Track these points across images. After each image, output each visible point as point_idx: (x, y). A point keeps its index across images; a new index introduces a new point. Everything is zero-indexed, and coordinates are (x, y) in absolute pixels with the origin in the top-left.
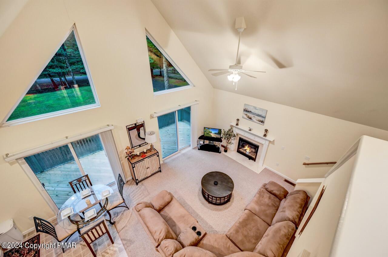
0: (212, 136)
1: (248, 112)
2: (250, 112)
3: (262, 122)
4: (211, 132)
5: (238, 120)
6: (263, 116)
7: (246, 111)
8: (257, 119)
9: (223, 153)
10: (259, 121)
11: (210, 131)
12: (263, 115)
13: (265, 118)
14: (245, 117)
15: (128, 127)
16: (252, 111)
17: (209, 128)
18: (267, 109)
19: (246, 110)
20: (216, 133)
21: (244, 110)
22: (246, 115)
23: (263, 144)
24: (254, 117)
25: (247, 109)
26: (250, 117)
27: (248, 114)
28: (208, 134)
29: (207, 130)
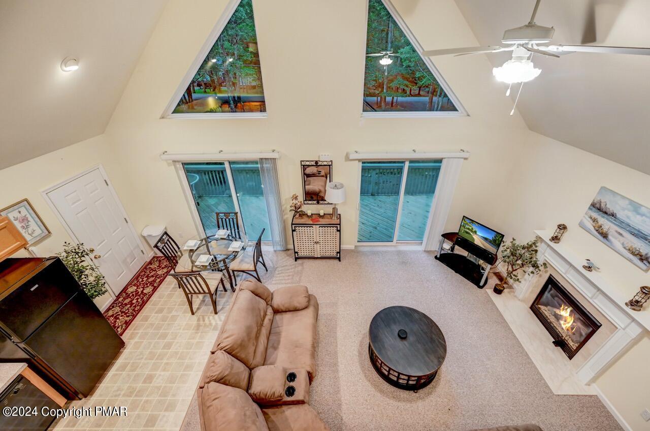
0: (476, 243)
1: (606, 213)
2: (613, 215)
5: (562, 227)
7: (600, 209)
9: (489, 290)
11: (475, 228)
14: (589, 224)
15: (303, 163)
16: (619, 215)
17: (473, 222)
19: (598, 205)
20: (486, 239)
21: (593, 205)
22: (595, 220)
23: (615, 327)
25: (603, 205)
26: (605, 230)
27: (603, 221)
28: (467, 233)
29: (468, 225)
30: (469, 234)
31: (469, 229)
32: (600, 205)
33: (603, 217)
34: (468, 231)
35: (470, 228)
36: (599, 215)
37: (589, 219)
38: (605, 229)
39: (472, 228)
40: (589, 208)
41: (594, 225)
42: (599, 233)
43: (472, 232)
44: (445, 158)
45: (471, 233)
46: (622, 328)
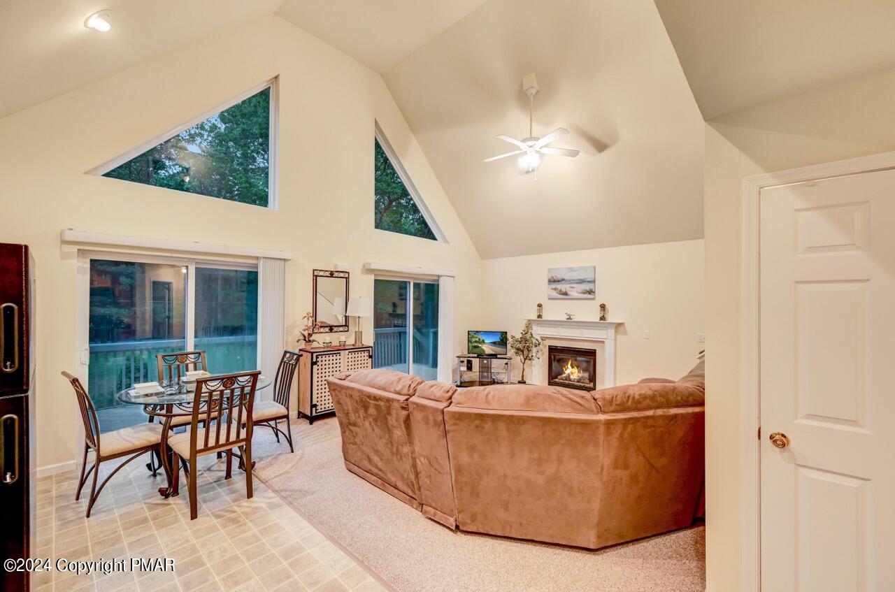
0: (487, 353)
1: (559, 281)
2: (563, 280)
3: (591, 292)
6: (589, 280)
7: (555, 281)
8: (580, 291)
10: (584, 293)
11: (482, 337)
12: (589, 277)
13: (593, 282)
14: (555, 294)
15: (316, 273)
16: (566, 278)
17: (478, 333)
18: (594, 265)
19: (552, 280)
20: (494, 343)
21: (550, 281)
22: (555, 289)
23: (603, 342)
24: (573, 287)
25: (555, 278)
27: (561, 286)
28: (475, 347)
29: (474, 338)
30: (478, 347)
31: (476, 342)
33: (560, 284)
34: (477, 344)
35: (477, 339)
36: (556, 285)
37: (553, 291)
38: (564, 290)
39: (480, 339)
40: (549, 284)
41: (557, 292)
42: (562, 295)
43: (480, 343)
44: (442, 276)
45: (480, 345)
46: (606, 339)
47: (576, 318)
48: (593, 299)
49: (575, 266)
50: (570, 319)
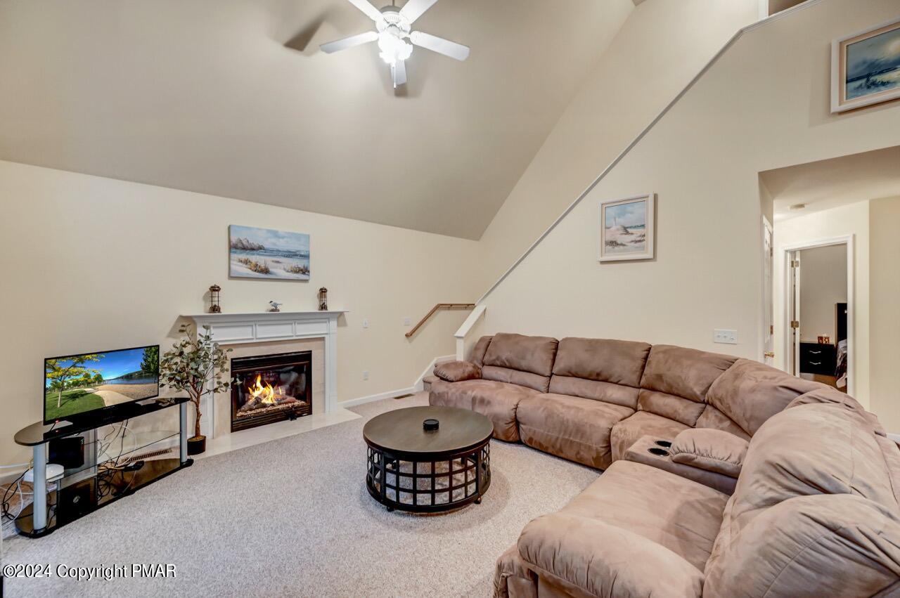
0: (107, 404)
1: (253, 249)
2: (260, 248)
3: (304, 271)
4: (99, 379)
6: (302, 254)
7: (244, 249)
8: (288, 268)
10: (295, 273)
11: (92, 371)
12: (303, 251)
13: (307, 257)
14: (244, 270)
16: (265, 247)
17: (80, 358)
18: (307, 233)
19: (240, 245)
20: (128, 378)
21: (232, 247)
22: (246, 262)
23: (323, 339)
24: (278, 262)
25: (245, 243)
27: (254, 258)
28: (74, 396)
29: (69, 375)
30: (83, 394)
31: (76, 384)
32: (242, 243)
33: (254, 254)
34: (76, 390)
35: (81, 378)
36: (247, 254)
37: (241, 264)
38: (262, 265)
39: (87, 376)
40: (230, 252)
41: (249, 267)
42: (258, 272)
43: (88, 384)
45: (88, 390)
46: (326, 334)
47: (283, 309)
48: (306, 281)
49: (281, 229)
50: (276, 310)
